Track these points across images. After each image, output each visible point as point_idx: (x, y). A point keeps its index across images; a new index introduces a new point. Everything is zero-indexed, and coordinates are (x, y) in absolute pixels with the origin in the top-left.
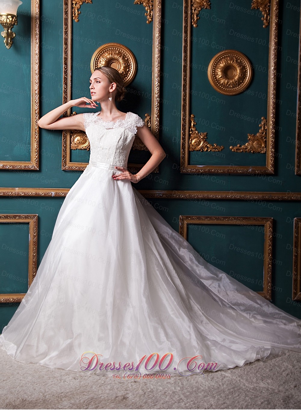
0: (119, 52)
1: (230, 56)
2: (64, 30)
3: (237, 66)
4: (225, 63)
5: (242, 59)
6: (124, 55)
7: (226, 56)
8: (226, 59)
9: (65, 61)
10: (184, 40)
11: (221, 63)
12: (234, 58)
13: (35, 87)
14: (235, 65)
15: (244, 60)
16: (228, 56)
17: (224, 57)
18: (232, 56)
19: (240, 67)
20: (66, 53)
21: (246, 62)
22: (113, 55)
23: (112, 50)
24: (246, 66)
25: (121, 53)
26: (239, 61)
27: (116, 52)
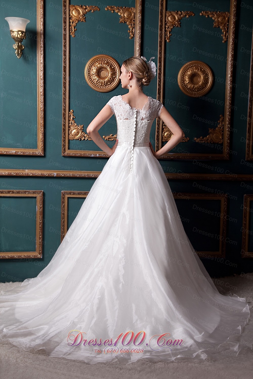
0: (107, 62)
1: (196, 65)
2: (63, 44)
3: (201, 74)
4: (192, 72)
5: (205, 68)
6: (111, 64)
7: (193, 66)
8: (192, 68)
9: (64, 69)
10: (159, 52)
11: (188, 71)
12: (199, 67)
13: (40, 90)
14: (200, 73)
15: (207, 69)
16: (194, 65)
17: (191, 66)
18: (197, 65)
19: (203, 75)
20: (65, 62)
21: (208, 71)
22: (102, 64)
23: (101, 60)
24: (209, 74)
25: (109, 63)
26: (203, 70)
27: (105, 62)
